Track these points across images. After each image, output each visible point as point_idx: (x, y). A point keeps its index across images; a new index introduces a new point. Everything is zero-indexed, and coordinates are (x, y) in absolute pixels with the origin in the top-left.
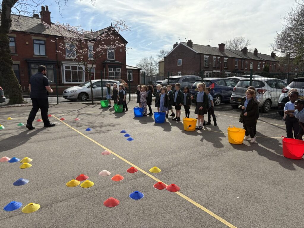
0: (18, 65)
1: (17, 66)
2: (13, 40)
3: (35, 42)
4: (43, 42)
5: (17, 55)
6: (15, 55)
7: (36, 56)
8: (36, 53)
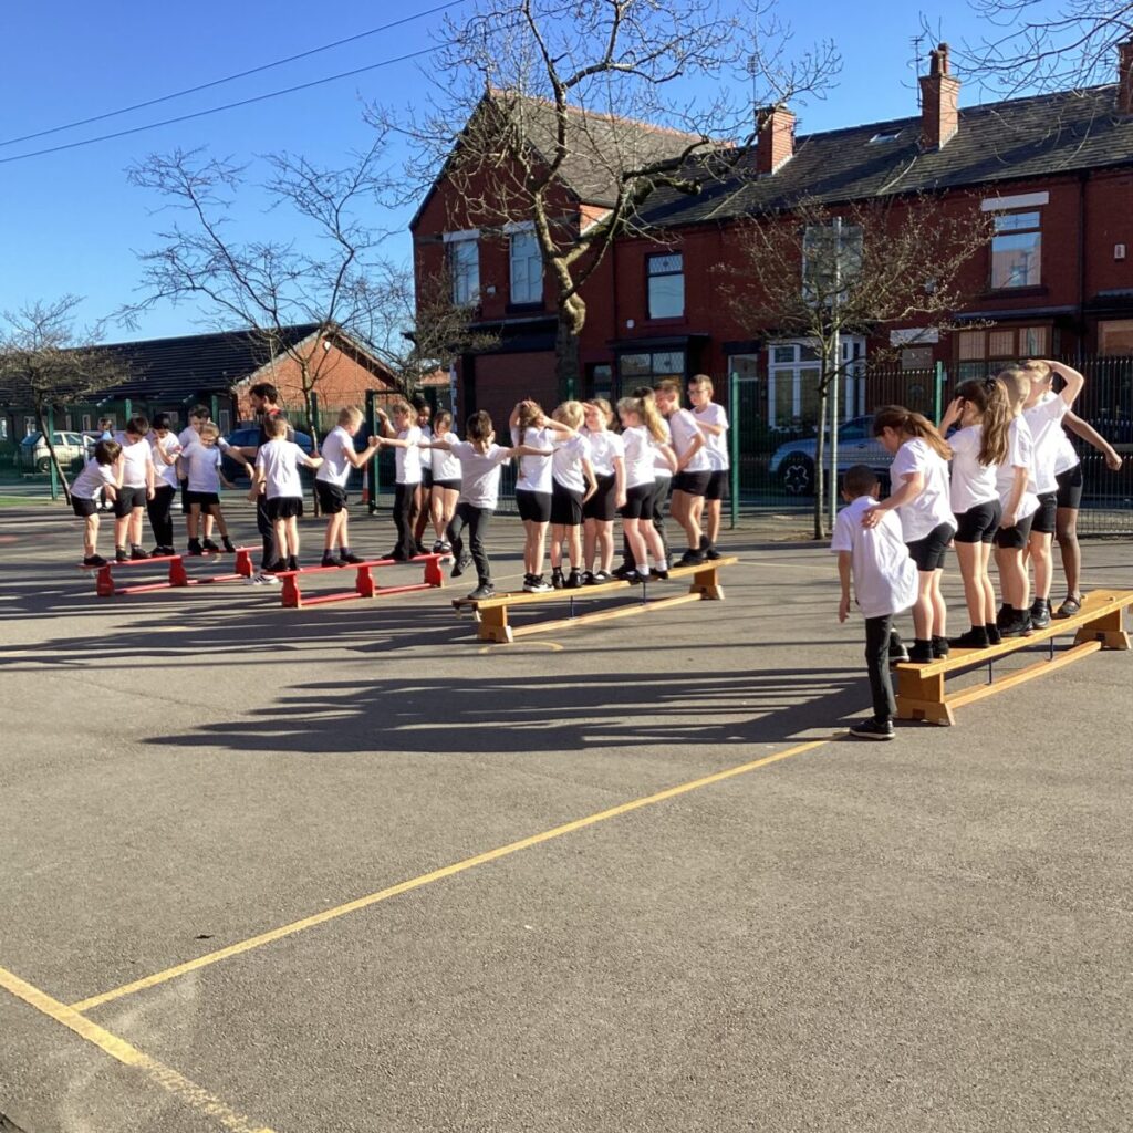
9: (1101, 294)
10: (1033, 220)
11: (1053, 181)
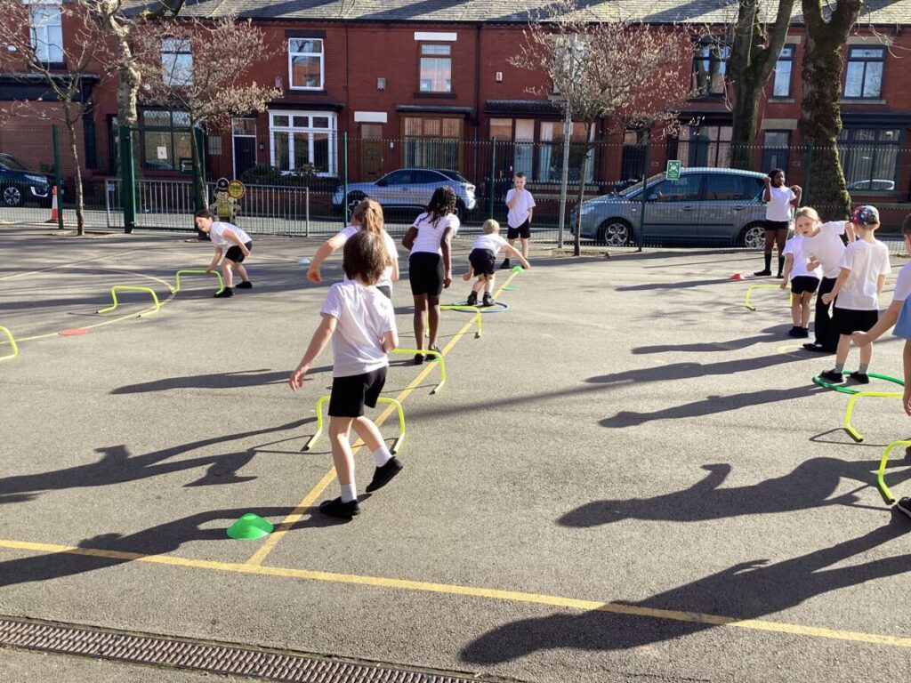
0: (789, 132)
1: (784, 136)
2: (788, 55)
3: (856, 53)
4: (881, 51)
5: (792, 101)
6: (787, 101)
7: (850, 102)
8: (851, 90)
9: (489, 101)
10: (446, 50)
11: (460, 26)
